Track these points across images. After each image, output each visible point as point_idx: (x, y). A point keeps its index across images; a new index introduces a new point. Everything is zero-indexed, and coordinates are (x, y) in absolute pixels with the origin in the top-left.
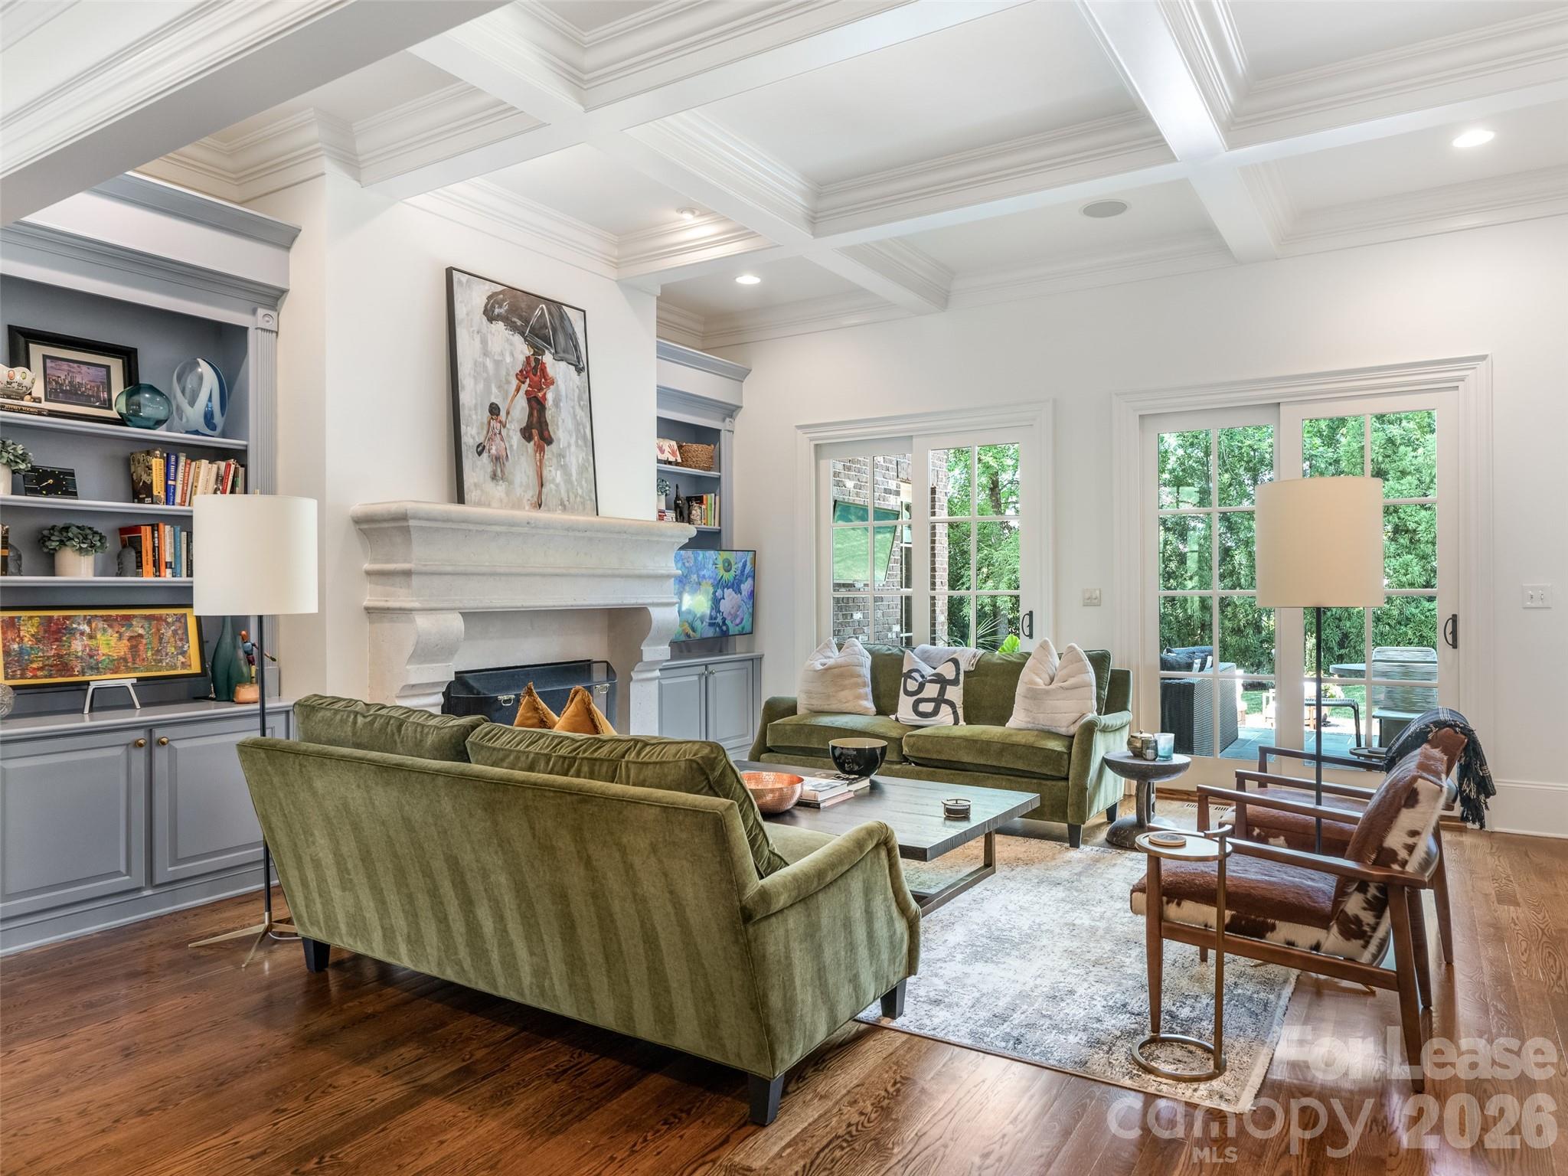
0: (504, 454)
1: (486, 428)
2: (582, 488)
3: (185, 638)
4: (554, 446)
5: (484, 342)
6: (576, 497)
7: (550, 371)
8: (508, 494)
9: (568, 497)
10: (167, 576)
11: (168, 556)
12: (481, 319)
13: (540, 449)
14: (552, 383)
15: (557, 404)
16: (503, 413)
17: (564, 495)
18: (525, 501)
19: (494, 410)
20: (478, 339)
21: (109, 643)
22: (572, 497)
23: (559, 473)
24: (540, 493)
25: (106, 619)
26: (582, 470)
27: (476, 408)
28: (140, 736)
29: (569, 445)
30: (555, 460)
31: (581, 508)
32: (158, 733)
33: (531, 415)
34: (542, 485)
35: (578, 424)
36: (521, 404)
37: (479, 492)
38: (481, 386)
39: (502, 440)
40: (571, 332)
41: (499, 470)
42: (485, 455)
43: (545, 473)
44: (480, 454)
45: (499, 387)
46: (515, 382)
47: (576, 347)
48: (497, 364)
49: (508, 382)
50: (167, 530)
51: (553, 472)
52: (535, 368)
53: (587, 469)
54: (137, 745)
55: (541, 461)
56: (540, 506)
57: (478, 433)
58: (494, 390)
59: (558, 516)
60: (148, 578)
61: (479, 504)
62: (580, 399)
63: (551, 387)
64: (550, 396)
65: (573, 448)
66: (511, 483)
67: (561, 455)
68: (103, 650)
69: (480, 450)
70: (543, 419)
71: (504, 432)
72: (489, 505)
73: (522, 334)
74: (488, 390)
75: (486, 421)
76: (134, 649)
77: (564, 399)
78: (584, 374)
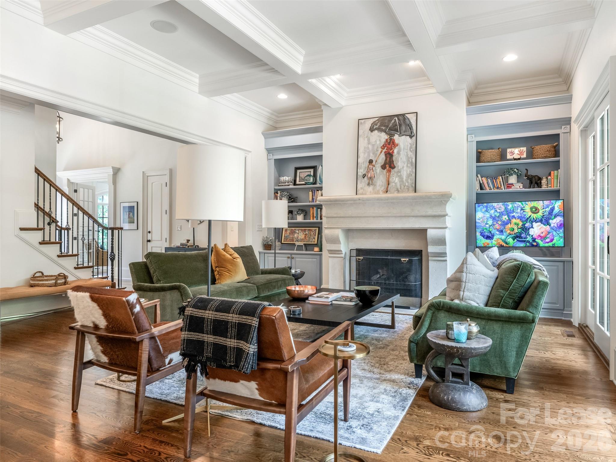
0: (373, 176)
1: (367, 169)
2: (408, 182)
3: (315, 235)
4: (396, 169)
5: (369, 140)
6: (404, 186)
7: (397, 142)
8: (373, 189)
9: (401, 187)
10: (315, 220)
11: (315, 215)
12: (368, 133)
13: (389, 171)
14: (397, 145)
15: (399, 153)
16: (374, 162)
17: (399, 186)
18: (380, 191)
19: (371, 162)
20: (366, 139)
21: (301, 236)
22: (402, 186)
23: (397, 179)
24: (387, 187)
25: (301, 230)
26: (409, 176)
27: (364, 163)
28: (289, 256)
29: (403, 167)
30: (395, 174)
31: (407, 190)
32: (293, 256)
33: (386, 159)
34: (389, 184)
35: (408, 158)
36: (383, 156)
37: (362, 190)
38: (366, 155)
39: (373, 171)
40: (408, 123)
41: (371, 182)
42: (366, 177)
43: (390, 180)
44: (364, 178)
45: (373, 153)
46: (380, 150)
47: (411, 128)
48: (373, 145)
49: (377, 150)
51: (394, 179)
52: (390, 142)
53: (411, 175)
54: (288, 258)
55: (389, 176)
56: (387, 192)
57: (364, 171)
58: (371, 154)
59: (396, 195)
60: (311, 220)
61: (362, 194)
62: (411, 148)
63: (397, 147)
64: (396, 151)
65: (405, 168)
66: (375, 185)
67: (399, 172)
68: (300, 237)
69: (364, 176)
70: (391, 160)
71: (374, 169)
72: (366, 194)
73: (385, 132)
74: (369, 155)
75: (367, 166)
76: (305, 237)
77: (402, 150)
78: (414, 138)
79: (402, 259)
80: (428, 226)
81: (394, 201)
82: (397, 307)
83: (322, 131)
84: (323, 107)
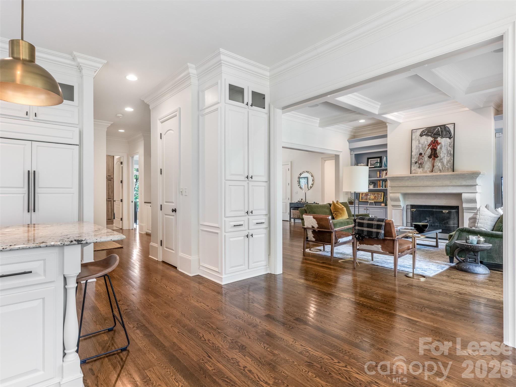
0: (423, 162)
1: (418, 158)
2: (448, 166)
3: (382, 197)
4: (439, 158)
5: (419, 141)
6: (445, 168)
7: (439, 141)
8: (422, 170)
9: (442, 168)
10: (381, 188)
11: (381, 185)
12: (419, 137)
13: (434, 159)
14: (440, 144)
15: (441, 148)
16: (423, 155)
17: (441, 168)
18: (428, 171)
19: (421, 154)
20: (417, 141)
21: (372, 197)
22: (444, 168)
23: (440, 164)
24: (433, 169)
25: (372, 194)
26: (448, 162)
27: (416, 155)
28: (366, 208)
29: (444, 157)
30: (438, 161)
31: (447, 170)
32: (368, 208)
33: (432, 152)
34: (434, 167)
35: (448, 151)
36: (429, 151)
37: (415, 171)
38: (418, 150)
39: (422, 160)
40: (448, 130)
41: (421, 166)
42: (417, 163)
43: (435, 164)
44: (416, 164)
45: (423, 149)
46: (427, 147)
47: (450, 133)
48: (422, 145)
49: (425, 147)
50: (381, 181)
51: (438, 164)
52: (434, 142)
53: (450, 161)
54: (365, 209)
55: (434, 162)
56: (432, 172)
57: (416, 160)
58: (421, 150)
59: (439, 173)
60: (379, 188)
61: (415, 173)
62: (450, 145)
63: (439, 145)
64: (439, 147)
65: (445, 157)
66: (424, 168)
67: (441, 159)
68: (371, 198)
69: (416, 163)
70: (435, 153)
71: (423, 158)
72: (417, 173)
73: (431, 136)
74: (419, 151)
75: (418, 157)
76: (375, 198)
77: (443, 147)
78: (452, 139)
79: (444, 211)
80: (463, 192)
81: (438, 177)
82: (439, 239)
83: (387, 137)
84: (387, 124)
